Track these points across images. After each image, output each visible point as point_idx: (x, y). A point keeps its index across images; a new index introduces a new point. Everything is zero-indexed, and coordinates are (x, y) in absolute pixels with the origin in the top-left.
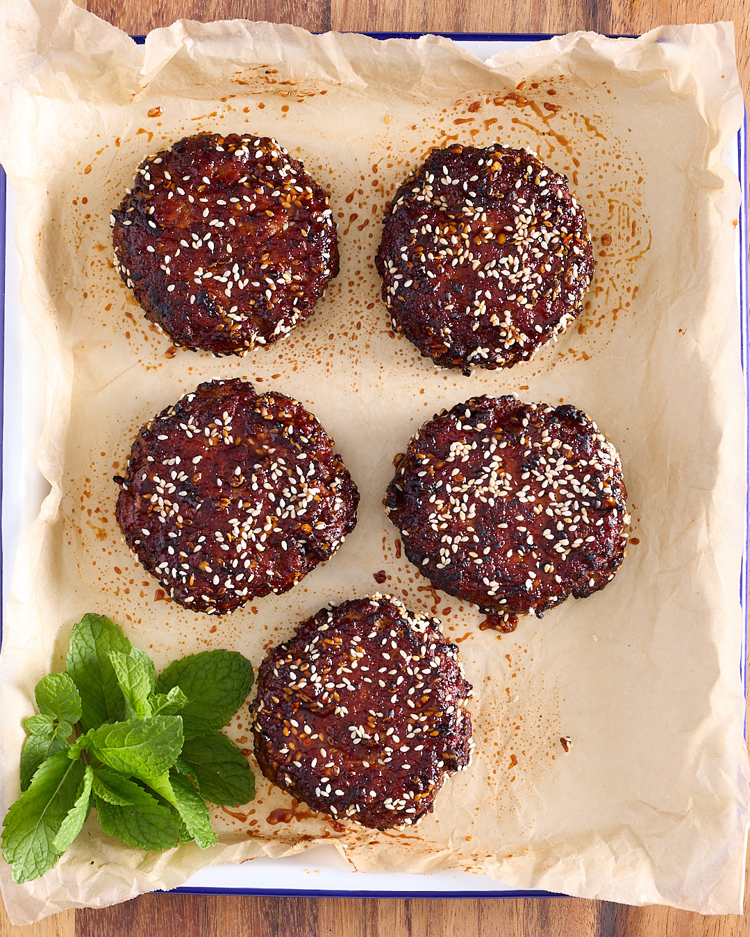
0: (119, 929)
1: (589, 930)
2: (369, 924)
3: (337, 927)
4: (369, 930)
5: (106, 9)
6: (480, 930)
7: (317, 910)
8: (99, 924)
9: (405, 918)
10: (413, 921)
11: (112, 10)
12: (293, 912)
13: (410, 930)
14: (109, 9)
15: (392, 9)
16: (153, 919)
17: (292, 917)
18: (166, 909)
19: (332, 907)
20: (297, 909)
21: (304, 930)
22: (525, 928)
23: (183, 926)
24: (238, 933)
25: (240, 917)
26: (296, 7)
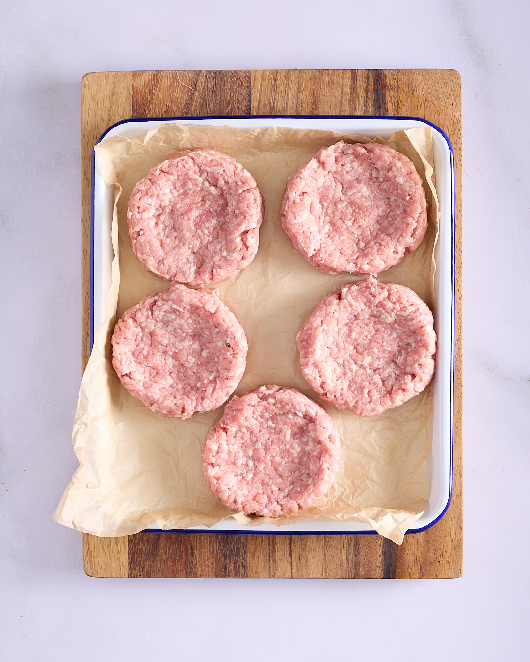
0: (149, 558)
1: (378, 558)
2: (272, 555)
3: (256, 556)
4: (271, 558)
5: (141, 109)
6: (325, 557)
7: (246, 548)
8: (139, 555)
9: (289, 551)
10: (293, 553)
11: (144, 110)
12: (234, 549)
13: (291, 558)
14: (143, 109)
15: (281, 108)
16: (166, 553)
17: (234, 551)
18: (172, 548)
19: (253, 547)
20: (236, 547)
21: (240, 558)
22: (348, 557)
23: (181, 556)
24: (208, 560)
25: (208, 552)
26: (234, 108)
